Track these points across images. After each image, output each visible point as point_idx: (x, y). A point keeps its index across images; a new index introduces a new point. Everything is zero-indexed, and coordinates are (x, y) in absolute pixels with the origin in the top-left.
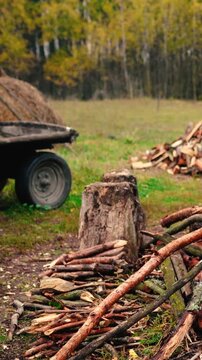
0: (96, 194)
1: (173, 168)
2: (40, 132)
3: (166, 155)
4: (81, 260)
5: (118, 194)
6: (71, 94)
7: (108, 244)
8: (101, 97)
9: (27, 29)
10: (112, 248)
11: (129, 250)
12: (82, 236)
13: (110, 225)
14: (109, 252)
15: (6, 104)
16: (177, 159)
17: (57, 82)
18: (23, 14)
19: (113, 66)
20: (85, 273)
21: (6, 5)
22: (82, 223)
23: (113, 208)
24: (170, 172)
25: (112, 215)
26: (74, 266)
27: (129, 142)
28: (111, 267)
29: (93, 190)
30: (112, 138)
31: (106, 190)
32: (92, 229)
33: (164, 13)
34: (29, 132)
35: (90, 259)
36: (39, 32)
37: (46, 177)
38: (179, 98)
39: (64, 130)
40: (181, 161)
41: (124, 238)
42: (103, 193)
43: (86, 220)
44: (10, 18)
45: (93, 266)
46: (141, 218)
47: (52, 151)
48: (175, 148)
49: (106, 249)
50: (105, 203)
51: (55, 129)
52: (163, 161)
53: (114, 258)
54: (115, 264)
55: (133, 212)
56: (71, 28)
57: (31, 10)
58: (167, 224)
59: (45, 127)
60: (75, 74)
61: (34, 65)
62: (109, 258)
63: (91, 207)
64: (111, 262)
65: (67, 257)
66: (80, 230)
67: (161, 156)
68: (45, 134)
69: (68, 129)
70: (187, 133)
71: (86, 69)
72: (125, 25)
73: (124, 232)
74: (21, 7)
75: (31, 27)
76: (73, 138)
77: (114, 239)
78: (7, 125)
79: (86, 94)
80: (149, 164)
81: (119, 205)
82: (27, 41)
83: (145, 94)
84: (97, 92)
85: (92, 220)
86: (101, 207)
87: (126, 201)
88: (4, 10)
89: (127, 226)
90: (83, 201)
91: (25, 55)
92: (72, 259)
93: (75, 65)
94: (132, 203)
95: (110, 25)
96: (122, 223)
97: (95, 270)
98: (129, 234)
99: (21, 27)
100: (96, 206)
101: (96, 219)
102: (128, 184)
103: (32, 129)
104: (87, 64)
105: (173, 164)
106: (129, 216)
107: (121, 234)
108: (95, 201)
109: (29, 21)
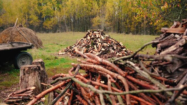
0: (24, 70)
1: (71, 54)
2: (23, 45)
3: (70, 50)
4: (18, 95)
5: (32, 70)
6: (50, 31)
7: (28, 89)
8: (59, 32)
9: (38, 14)
10: (30, 90)
11: (37, 90)
12: (20, 85)
13: (30, 81)
14: (28, 92)
15: (23, 36)
16: (73, 51)
17: (46, 28)
18: (37, 10)
19: (62, 23)
20: (19, 100)
21: (32, 7)
22: (20, 80)
23: (30, 75)
24: (70, 55)
25: (30, 77)
26: (15, 97)
27: (61, 46)
28: (28, 98)
29: (23, 68)
30: (57, 44)
31: (27, 68)
32: (23, 83)
33: (76, 7)
34: (20, 45)
35: (21, 94)
36: (41, 14)
37: (24, 60)
38: (81, 31)
39: (29, 44)
40: (74, 52)
41: (34, 86)
42: (27, 69)
43: (21, 79)
44: (33, 11)
45: (21, 97)
46: (45, 76)
47: (27, 51)
48: (73, 48)
49: (27, 91)
50: (27, 73)
51: (27, 44)
52: (68, 52)
53: (29, 94)
54: (29, 97)
55: (39, 76)
56: (50, 13)
57: (39, 8)
58: (54, 79)
59: (24, 43)
60: (52, 26)
61: (40, 24)
62: (27, 94)
63: (23, 74)
64: (28, 96)
65: (13, 93)
66: (20, 83)
67: (68, 50)
68: (24, 46)
69: (31, 44)
70: (76, 43)
71: (55, 24)
72: (65, 11)
73: (35, 84)
74: (36, 7)
75: (39, 13)
76: (32, 47)
77: (31, 86)
78: (14, 43)
79: (55, 32)
80: (65, 53)
81: (32, 74)
82: (38, 17)
83: (71, 30)
84: (58, 30)
85: (23, 79)
86: (26, 75)
87: (35, 72)
88: (32, 8)
89: (36, 81)
90: (20, 73)
91: (38, 21)
92: (15, 94)
93: (52, 23)
94: (38, 73)
95: (61, 11)
96: (34, 80)
97: (22, 99)
98: (37, 84)
99: (36, 13)
100: (24, 74)
101: (24, 79)
102: (36, 66)
103: (21, 44)
104: (55, 23)
105: (71, 53)
106: (37, 78)
107: (34, 84)
108: (24, 72)
109: (39, 11)
